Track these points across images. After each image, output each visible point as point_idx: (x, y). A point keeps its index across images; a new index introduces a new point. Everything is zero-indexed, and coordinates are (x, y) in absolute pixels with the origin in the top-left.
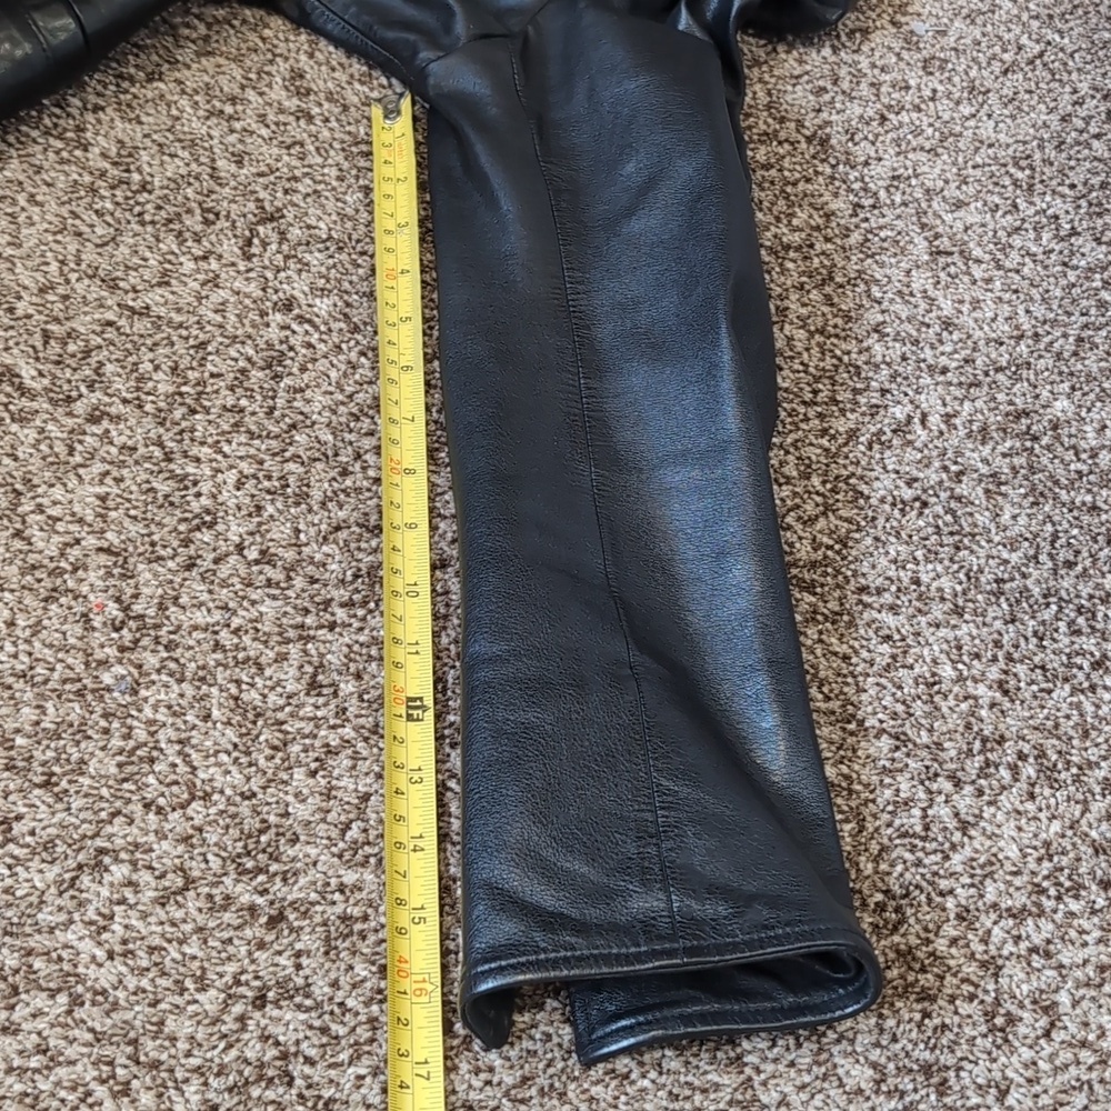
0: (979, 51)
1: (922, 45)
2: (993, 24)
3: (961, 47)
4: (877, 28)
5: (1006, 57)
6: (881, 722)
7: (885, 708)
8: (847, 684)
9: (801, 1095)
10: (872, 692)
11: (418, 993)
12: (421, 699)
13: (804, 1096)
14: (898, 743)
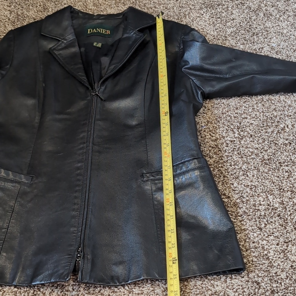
0: (288, 48)
1: (275, 49)
2: (290, 41)
3: (284, 48)
4: (265, 47)
5: (294, 48)
6: (288, 189)
7: (288, 186)
8: (279, 182)
9: (282, 263)
10: (285, 183)
13: (283, 263)
14: (292, 193)
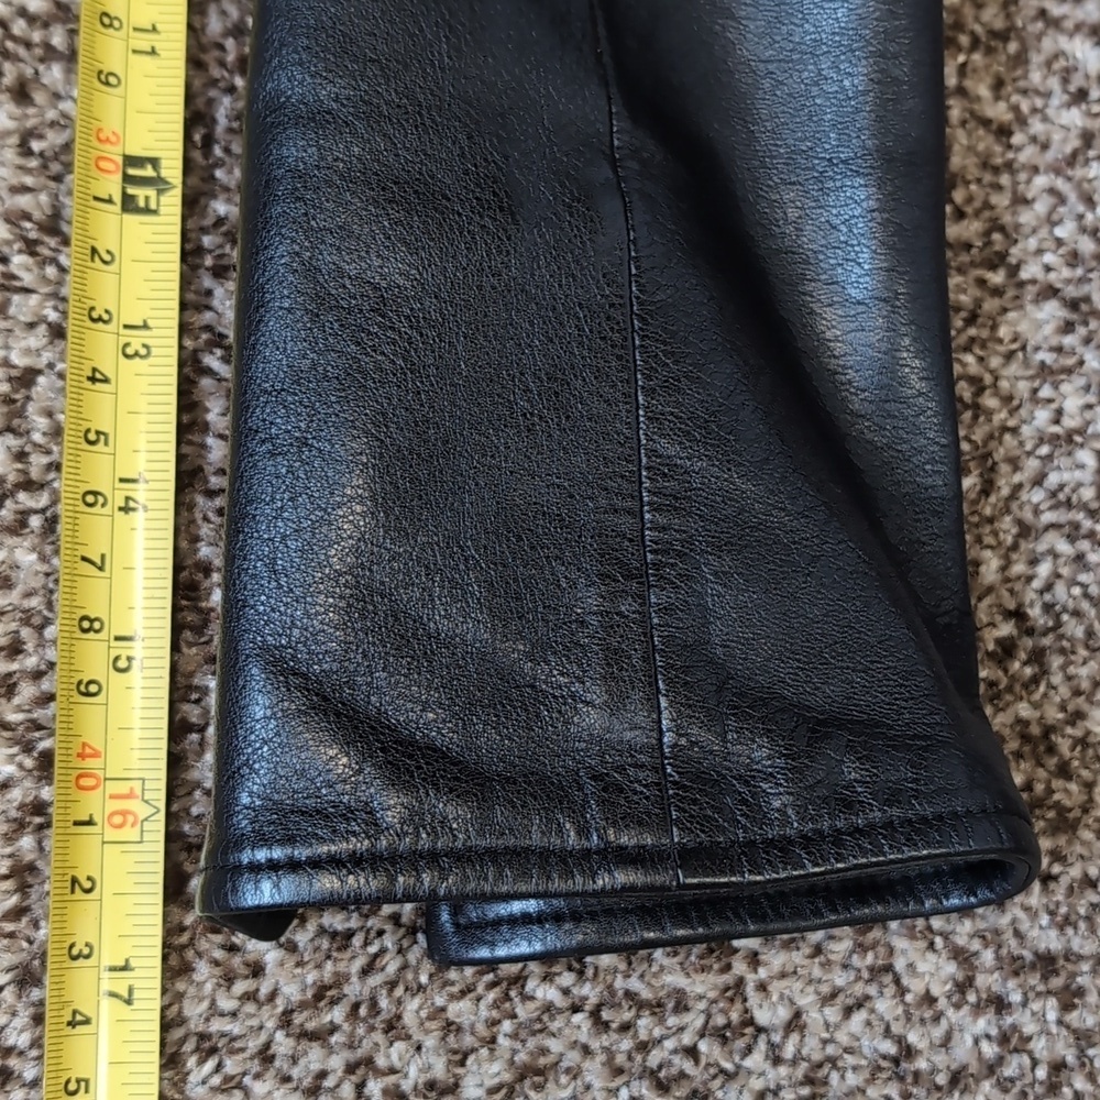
6: (1048, 269)
7: (1060, 242)
8: (998, 188)
9: (827, 1011)
10: (1041, 207)
11: (117, 820)
12: (154, 162)
13: (832, 1013)
14: (1074, 317)
